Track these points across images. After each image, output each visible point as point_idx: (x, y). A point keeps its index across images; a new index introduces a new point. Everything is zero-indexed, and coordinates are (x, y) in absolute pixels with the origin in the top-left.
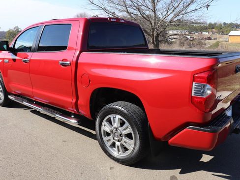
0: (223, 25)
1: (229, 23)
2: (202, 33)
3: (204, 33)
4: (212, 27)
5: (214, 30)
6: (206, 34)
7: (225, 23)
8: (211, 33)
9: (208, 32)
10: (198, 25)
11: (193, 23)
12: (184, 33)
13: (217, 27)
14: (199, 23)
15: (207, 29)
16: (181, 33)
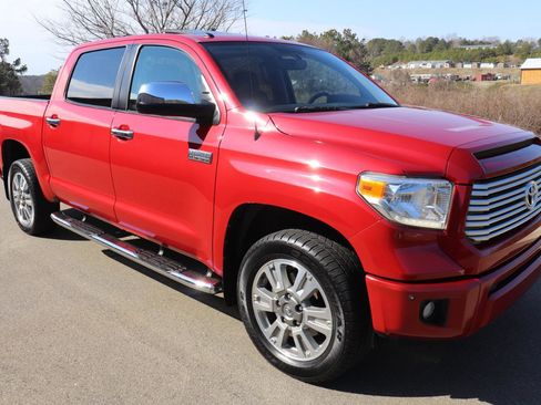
0: (537, 46)
2: (479, 65)
3: (482, 66)
4: (508, 49)
5: (511, 57)
6: (487, 66)
8: (501, 65)
9: (496, 63)
10: (476, 47)
11: (466, 43)
12: (438, 66)
13: (519, 51)
14: (481, 43)
15: (495, 55)
16: (433, 67)
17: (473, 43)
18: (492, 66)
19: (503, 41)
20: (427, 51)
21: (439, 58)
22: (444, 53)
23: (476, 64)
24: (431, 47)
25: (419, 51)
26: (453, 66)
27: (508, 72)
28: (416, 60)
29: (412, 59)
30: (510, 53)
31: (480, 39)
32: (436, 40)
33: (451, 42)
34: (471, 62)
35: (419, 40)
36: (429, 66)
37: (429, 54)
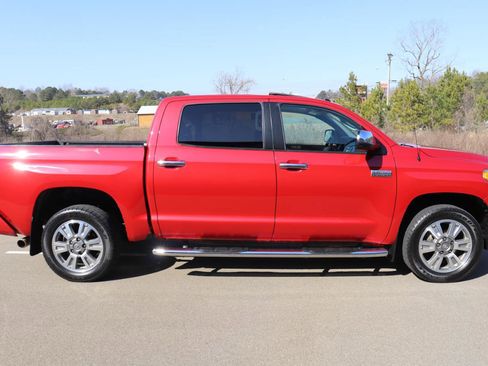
0: (139, 96)
1: (150, 91)
2: (97, 112)
3: (100, 112)
4: (117, 99)
5: (121, 105)
6: (104, 113)
7: (142, 92)
8: (115, 111)
9: (111, 110)
10: (92, 96)
11: (81, 92)
12: (61, 113)
13: (127, 100)
14: (94, 92)
15: (108, 103)
16: (56, 114)
17: (87, 93)
18: (108, 112)
19: (112, 91)
20: (48, 100)
21: (59, 105)
22: (64, 102)
23: (94, 110)
24: (51, 96)
25: (39, 99)
26: (74, 112)
27: (121, 117)
28: (39, 107)
29: (35, 107)
30: (120, 101)
31: (93, 90)
32: (54, 90)
33: (68, 92)
34: (89, 109)
35: (38, 89)
36: (52, 113)
37: (49, 102)
